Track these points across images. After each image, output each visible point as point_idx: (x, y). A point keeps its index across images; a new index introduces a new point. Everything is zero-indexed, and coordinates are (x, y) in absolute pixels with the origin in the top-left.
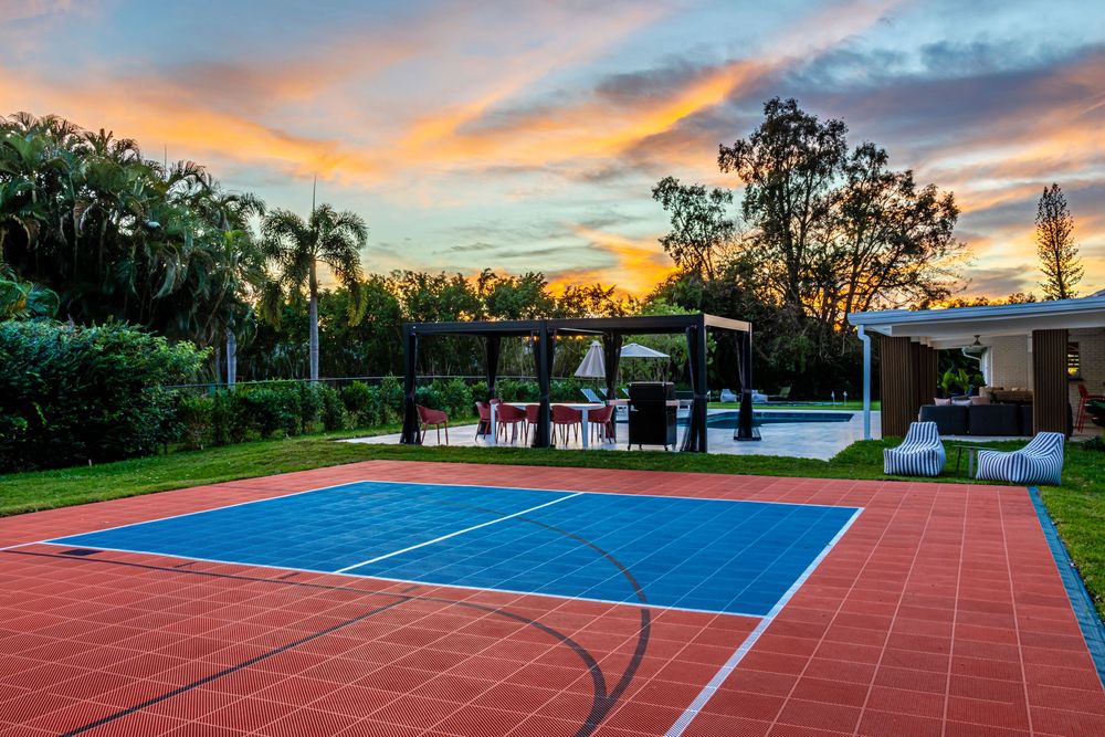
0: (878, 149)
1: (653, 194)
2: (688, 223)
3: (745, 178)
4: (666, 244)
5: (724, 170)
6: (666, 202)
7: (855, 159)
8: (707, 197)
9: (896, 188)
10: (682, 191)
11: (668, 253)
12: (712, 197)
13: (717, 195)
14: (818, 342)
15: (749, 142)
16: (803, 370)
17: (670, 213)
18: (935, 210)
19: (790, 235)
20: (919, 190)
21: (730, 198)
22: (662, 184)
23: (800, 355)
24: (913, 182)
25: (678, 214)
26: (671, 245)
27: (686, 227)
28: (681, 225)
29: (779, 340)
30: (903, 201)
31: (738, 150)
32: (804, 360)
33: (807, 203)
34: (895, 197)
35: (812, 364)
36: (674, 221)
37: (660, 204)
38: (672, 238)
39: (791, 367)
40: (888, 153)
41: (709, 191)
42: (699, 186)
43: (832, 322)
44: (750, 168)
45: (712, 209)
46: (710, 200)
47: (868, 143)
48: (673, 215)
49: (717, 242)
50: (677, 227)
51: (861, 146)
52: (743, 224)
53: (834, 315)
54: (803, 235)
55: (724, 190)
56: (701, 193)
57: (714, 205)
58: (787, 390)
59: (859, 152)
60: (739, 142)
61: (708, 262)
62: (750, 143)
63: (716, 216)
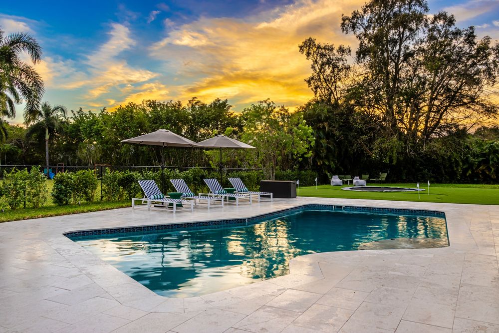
0: (449, 15)
1: (299, 49)
2: (322, 67)
3: (359, 37)
4: (309, 82)
5: (345, 32)
6: (308, 54)
7: (433, 23)
8: (335, 51)
9: (462, 39)
10: (319, 47)
11: (310, 88)
12: (338, 52)
13: (341, 50)
14: (405, 143)
15: (361, 12)
16: (395, 162)
17: (310, 62)
18: (489, 54)
19: (388, 73)
20: (478, 40)
21: (350, 51)
22: (305, 43)
23: (392, 152)
24: (475, 34)
25: (316, 62)
26: (312, 82)
27: (320, 70)
28: (317, 68)
29: (378, 141)
30: (466, 48)
31: (353, 18)
32: (395, 155)
33: (399, 51)
34: (461, 45)
35: (402, 158)
36: (313, 67)
37: (304, 56)
38: (312, 78)
39: (386, 160)
40: (456, 18)
41: (336, 47)
42: (330, 45)
43: (416, 130)
44: (362, 30)
45: (339, 59)
46: (336, 54)
47: (441, 12)
48: (312, 63)
49: (340, 79)
50: (315, 70)
51: (437, 14)
52: (357, 66)
53: (417, 126)
54: (397, 72)
55: (345, 46)
56: (331, 49)
57: (340, 57)
58: (384, 176)
59: (435, 18)
60: (354, 12)
61: (335, 93)
62: (363, 13)
63: (340, 63)
